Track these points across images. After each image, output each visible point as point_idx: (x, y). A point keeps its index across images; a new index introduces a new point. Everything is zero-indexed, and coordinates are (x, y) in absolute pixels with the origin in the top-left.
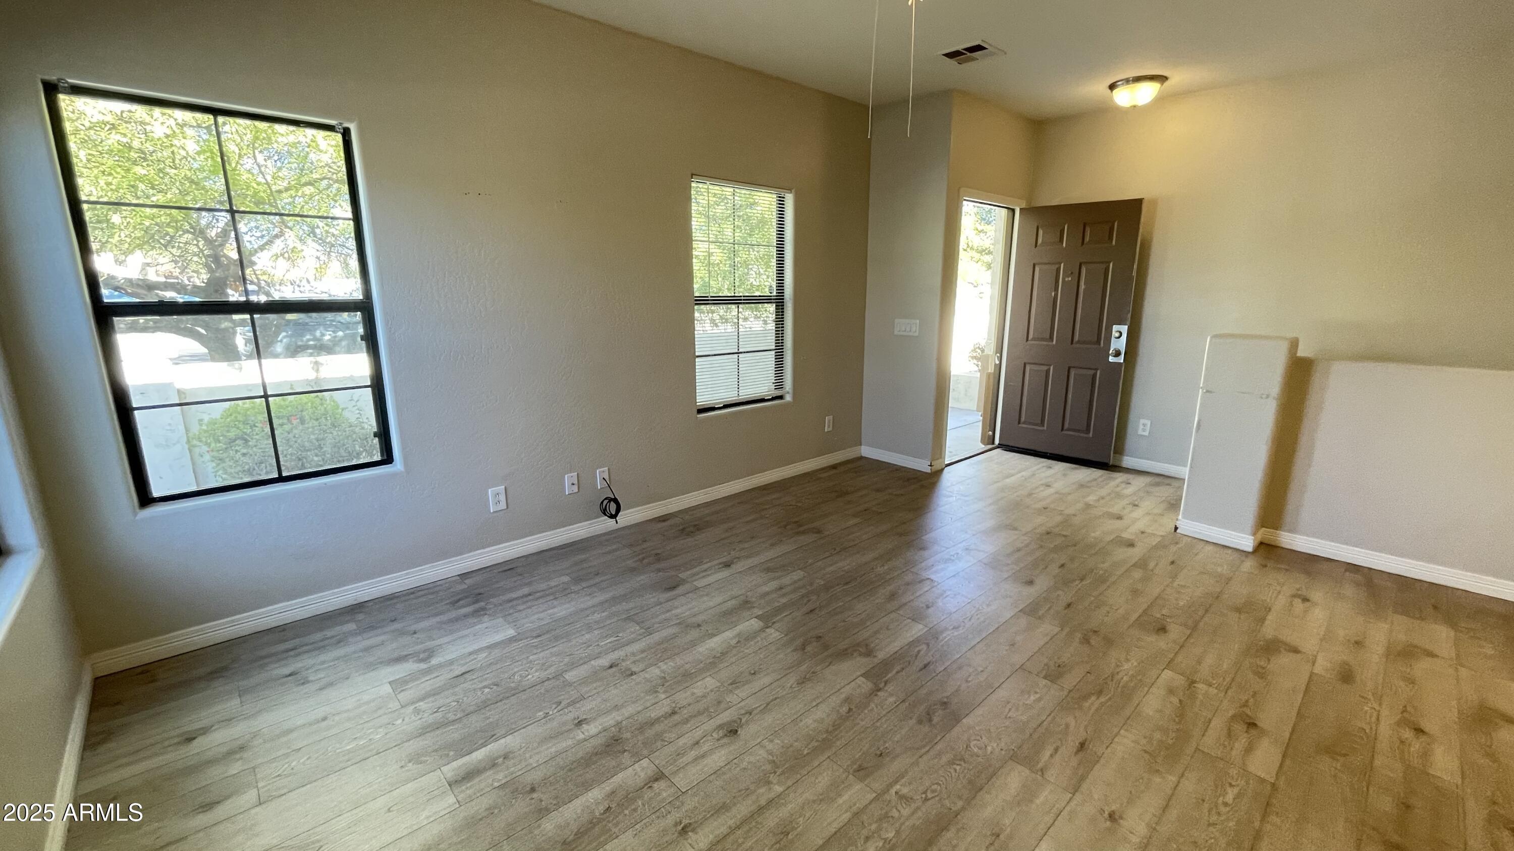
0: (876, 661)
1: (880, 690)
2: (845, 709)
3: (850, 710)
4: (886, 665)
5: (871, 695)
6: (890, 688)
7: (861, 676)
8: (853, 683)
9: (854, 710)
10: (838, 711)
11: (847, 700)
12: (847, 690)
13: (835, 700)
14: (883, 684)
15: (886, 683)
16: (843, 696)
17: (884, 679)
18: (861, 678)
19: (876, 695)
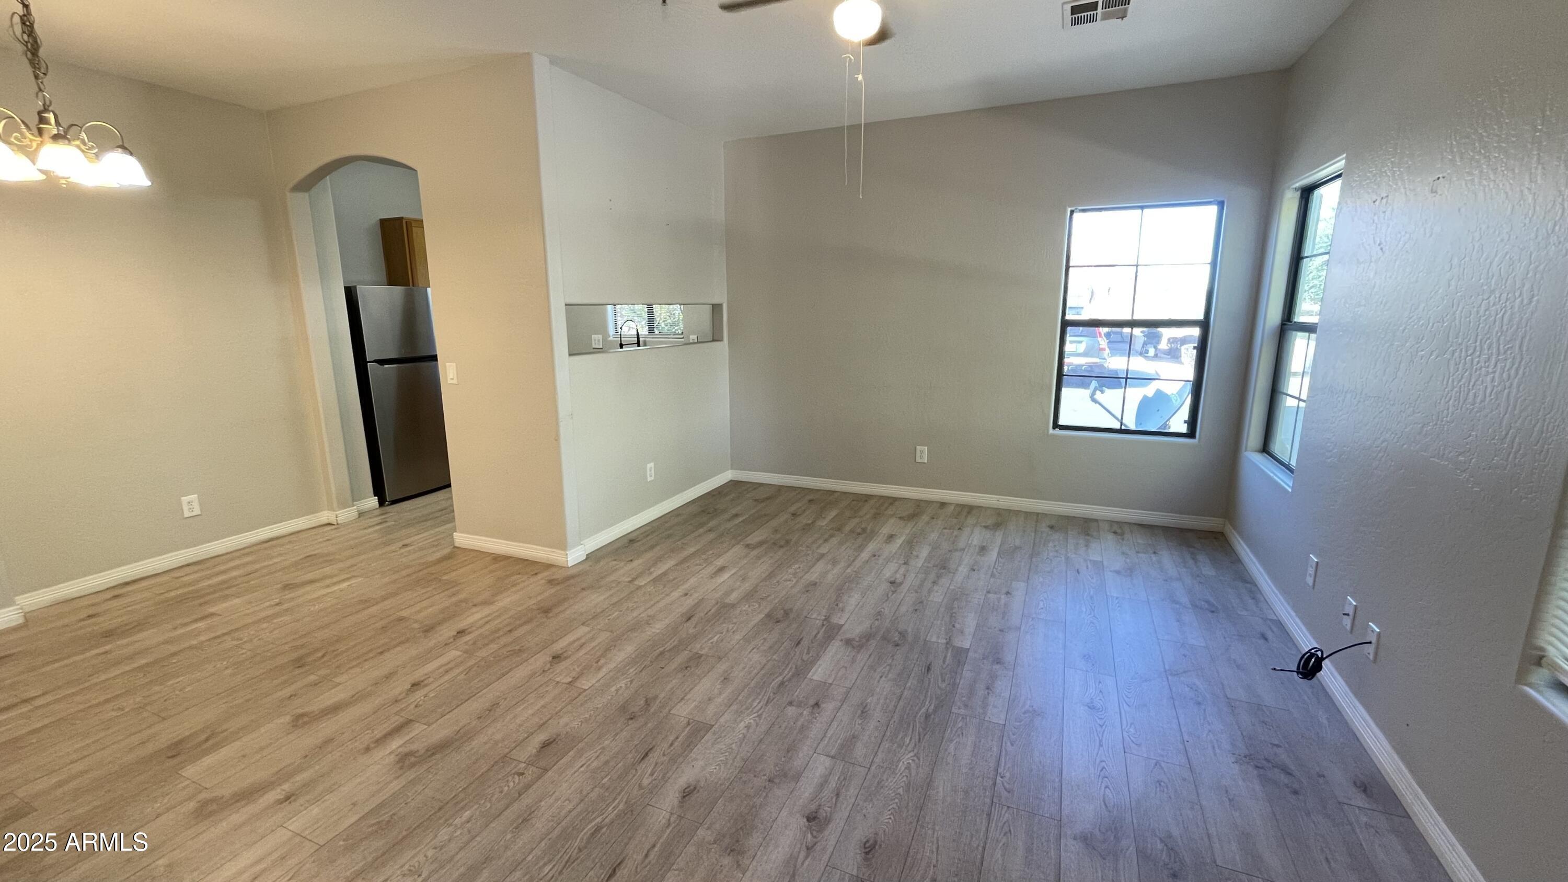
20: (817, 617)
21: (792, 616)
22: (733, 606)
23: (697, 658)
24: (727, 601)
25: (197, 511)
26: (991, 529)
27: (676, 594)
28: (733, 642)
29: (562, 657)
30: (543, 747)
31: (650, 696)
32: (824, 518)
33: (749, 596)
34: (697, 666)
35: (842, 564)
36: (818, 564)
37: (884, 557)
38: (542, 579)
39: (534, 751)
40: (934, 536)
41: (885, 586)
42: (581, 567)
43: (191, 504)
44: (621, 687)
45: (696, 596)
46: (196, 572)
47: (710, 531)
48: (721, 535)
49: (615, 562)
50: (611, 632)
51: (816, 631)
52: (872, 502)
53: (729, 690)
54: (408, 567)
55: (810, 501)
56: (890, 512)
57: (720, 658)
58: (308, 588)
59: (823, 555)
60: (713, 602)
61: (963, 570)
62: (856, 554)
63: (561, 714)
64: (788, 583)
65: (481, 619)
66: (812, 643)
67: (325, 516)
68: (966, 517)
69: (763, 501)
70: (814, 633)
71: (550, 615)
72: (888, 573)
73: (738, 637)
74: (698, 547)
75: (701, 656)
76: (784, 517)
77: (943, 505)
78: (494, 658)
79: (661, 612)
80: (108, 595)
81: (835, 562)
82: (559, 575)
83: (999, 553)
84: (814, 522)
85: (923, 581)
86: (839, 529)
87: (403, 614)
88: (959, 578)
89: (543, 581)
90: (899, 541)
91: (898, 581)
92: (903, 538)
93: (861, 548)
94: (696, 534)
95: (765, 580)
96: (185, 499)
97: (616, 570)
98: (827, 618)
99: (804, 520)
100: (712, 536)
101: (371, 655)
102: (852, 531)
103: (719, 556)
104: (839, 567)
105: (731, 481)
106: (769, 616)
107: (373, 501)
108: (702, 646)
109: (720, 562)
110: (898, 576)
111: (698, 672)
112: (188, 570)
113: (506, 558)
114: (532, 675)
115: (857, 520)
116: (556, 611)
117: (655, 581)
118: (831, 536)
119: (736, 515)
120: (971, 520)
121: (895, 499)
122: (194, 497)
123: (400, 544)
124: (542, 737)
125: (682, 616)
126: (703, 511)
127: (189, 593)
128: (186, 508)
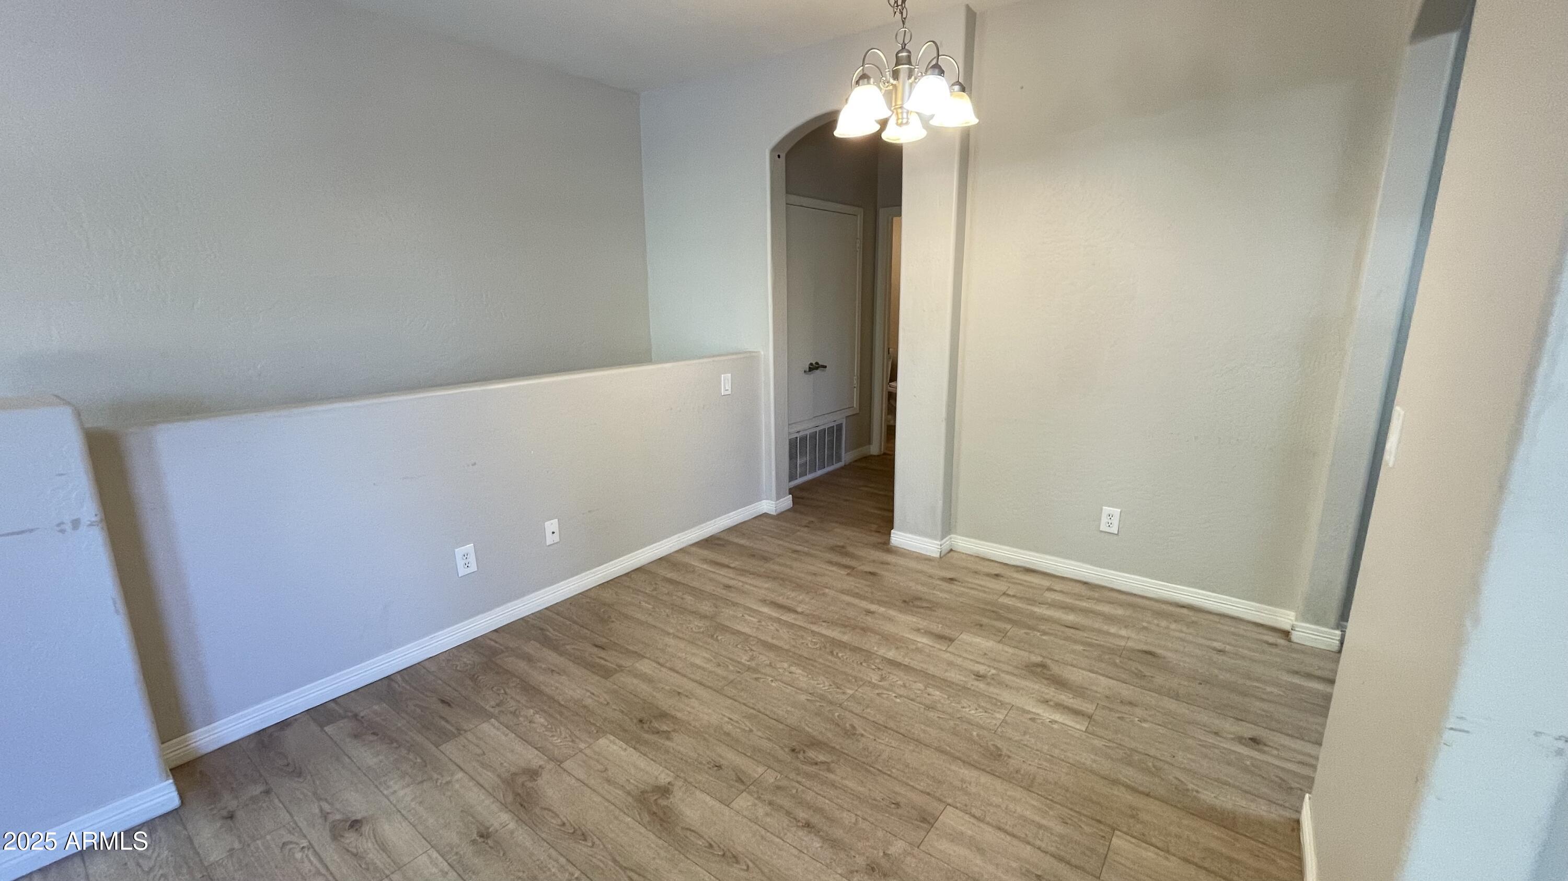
25: (1114, 530)
43: (1110, 519)
96: (1107, 510)
128: (1104, 519)
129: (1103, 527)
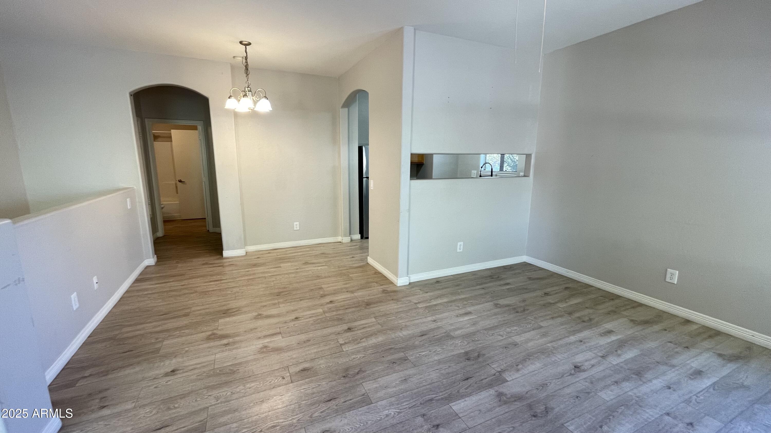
0: (496, 388)
1: (499, 372)
2: (520, 366)
3: (517, 366)
4: (490, 385)
5: (505, 370)
6: (493, 372)
7: (507, 381)
8: (514, 378)
9: (515, 365)
10: (523, 366)
11: (518, 370)
12: (517, 375)
13: (525, 371)
14: (496, 374)
15: (495, 375)
16: (520, 372)
17: (495, 376)
18: (509, 380)
19: (502, 370)
20: (496, 367)
21: (480, 359)
22: (453, 338)
23: (405, 359)
24: (452, 334)
25: (298, 229)
26: (724, 359)
27: (430, 319)
28: (431, 360)
29: (352, 330)
30: (302, 370)
31: (363, 369)
32: (566, 302)
33: (465, 337)
34: (399, 364)
35: (549, 338)
36: (532, 332)
37: (588, 345)
38: (381, 288)
39: (298, 370)
40: (652, 344)
41: (568, 367)
42: (403, 288)
43: (296, 226)
44: (357, 357)
45: (439, 324)
46: (294, 250)
47: (483, 288)
48: (486, 293)
49: (419, 291)
50: (382, 326)
51: (485, 377)
52: (617, 301)
53: (402, 387)
54: (345, 267)
55: (566, 288)
56: (625, 313)
57: (415, 366)
58: (310, 265)
59: (541, 327)
60: (444, 331)
61: (657, 383)
62: (567, 335)
63: (323, 358)
64: (499, 337)
65: (341, 299)
66: (476, 383)
67: (339, 239)
68: (705, 339)
69: (534, 279)
70: (483, 377)
71: (367, 307)
72: (579, 359)
73: (436, 358)
74: (467, 296)
75: (408, 359)
76: (539, 293)
77: (687, 322)
78: (330, 318)
79: (414, 325)
80: (267, 252)
81: (544, 335)
82: (391, 288)
83: (714, 384)
84: (556, 303)
85: (605, 377)
86: (570, 314)
87: (323, 286)
88: (645, 389)
89: (382, 290)
90: (613, 338)
91: (582, 368)
92: (619, 337)
93: (574, 333)
94: (474, 288)
95: (485, 329)
96: (295, 223)
97: (416, 295)
98: (503, 371)
99: (549, 299)
100: (482, 292)
101: (298, 300)
102: (579, 318)
103: (473, 305)
104: (545, 339)
105: (525, 262)
106: (466, 353)
107: (359, 236)
108: (412, 355)
109: (469, 309)
110: (587, 364)
111: (397, 368)
112: (290, 249)
113: (380, 273)
114: (331, 334)
115: (591, 311)
116: (372, 306)
117: (426, 307)
118: (561, 316)
119: (508, 284)
120: (707, 344)
121: (641, 305)
122: (298, 223)
123: (351, 256)
124: (306, 365)
125: (421, 332)
126: (491, 276)
127: (282, 257)
128: (295, 226)
129: (295, 229)
